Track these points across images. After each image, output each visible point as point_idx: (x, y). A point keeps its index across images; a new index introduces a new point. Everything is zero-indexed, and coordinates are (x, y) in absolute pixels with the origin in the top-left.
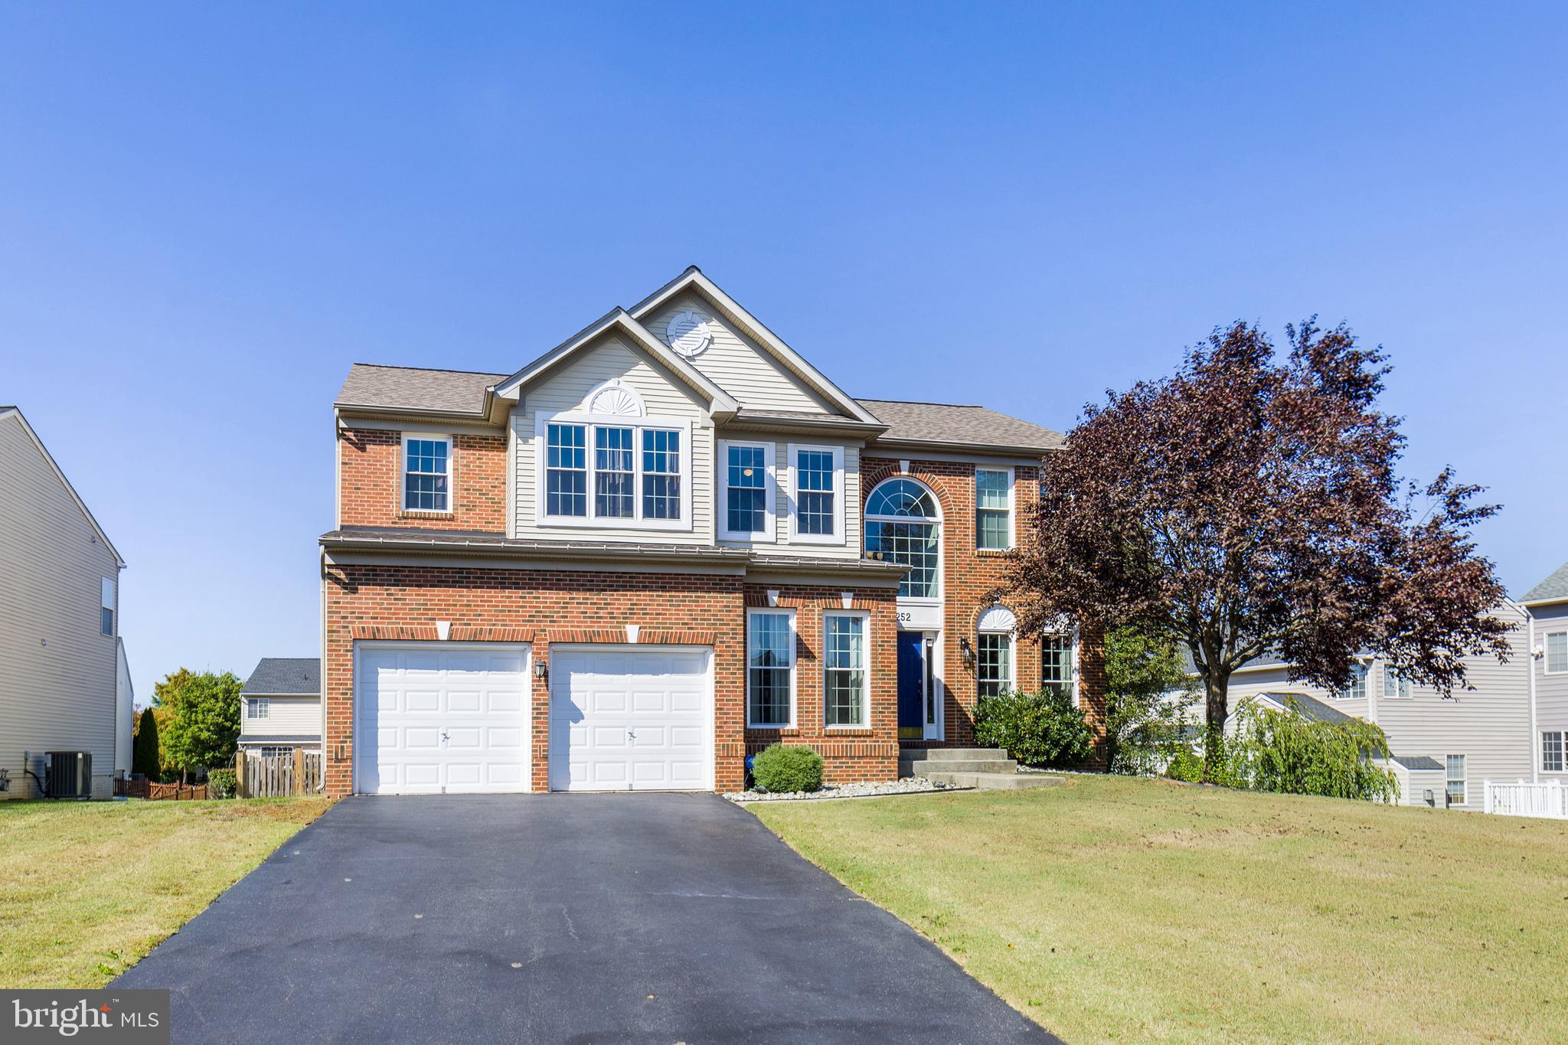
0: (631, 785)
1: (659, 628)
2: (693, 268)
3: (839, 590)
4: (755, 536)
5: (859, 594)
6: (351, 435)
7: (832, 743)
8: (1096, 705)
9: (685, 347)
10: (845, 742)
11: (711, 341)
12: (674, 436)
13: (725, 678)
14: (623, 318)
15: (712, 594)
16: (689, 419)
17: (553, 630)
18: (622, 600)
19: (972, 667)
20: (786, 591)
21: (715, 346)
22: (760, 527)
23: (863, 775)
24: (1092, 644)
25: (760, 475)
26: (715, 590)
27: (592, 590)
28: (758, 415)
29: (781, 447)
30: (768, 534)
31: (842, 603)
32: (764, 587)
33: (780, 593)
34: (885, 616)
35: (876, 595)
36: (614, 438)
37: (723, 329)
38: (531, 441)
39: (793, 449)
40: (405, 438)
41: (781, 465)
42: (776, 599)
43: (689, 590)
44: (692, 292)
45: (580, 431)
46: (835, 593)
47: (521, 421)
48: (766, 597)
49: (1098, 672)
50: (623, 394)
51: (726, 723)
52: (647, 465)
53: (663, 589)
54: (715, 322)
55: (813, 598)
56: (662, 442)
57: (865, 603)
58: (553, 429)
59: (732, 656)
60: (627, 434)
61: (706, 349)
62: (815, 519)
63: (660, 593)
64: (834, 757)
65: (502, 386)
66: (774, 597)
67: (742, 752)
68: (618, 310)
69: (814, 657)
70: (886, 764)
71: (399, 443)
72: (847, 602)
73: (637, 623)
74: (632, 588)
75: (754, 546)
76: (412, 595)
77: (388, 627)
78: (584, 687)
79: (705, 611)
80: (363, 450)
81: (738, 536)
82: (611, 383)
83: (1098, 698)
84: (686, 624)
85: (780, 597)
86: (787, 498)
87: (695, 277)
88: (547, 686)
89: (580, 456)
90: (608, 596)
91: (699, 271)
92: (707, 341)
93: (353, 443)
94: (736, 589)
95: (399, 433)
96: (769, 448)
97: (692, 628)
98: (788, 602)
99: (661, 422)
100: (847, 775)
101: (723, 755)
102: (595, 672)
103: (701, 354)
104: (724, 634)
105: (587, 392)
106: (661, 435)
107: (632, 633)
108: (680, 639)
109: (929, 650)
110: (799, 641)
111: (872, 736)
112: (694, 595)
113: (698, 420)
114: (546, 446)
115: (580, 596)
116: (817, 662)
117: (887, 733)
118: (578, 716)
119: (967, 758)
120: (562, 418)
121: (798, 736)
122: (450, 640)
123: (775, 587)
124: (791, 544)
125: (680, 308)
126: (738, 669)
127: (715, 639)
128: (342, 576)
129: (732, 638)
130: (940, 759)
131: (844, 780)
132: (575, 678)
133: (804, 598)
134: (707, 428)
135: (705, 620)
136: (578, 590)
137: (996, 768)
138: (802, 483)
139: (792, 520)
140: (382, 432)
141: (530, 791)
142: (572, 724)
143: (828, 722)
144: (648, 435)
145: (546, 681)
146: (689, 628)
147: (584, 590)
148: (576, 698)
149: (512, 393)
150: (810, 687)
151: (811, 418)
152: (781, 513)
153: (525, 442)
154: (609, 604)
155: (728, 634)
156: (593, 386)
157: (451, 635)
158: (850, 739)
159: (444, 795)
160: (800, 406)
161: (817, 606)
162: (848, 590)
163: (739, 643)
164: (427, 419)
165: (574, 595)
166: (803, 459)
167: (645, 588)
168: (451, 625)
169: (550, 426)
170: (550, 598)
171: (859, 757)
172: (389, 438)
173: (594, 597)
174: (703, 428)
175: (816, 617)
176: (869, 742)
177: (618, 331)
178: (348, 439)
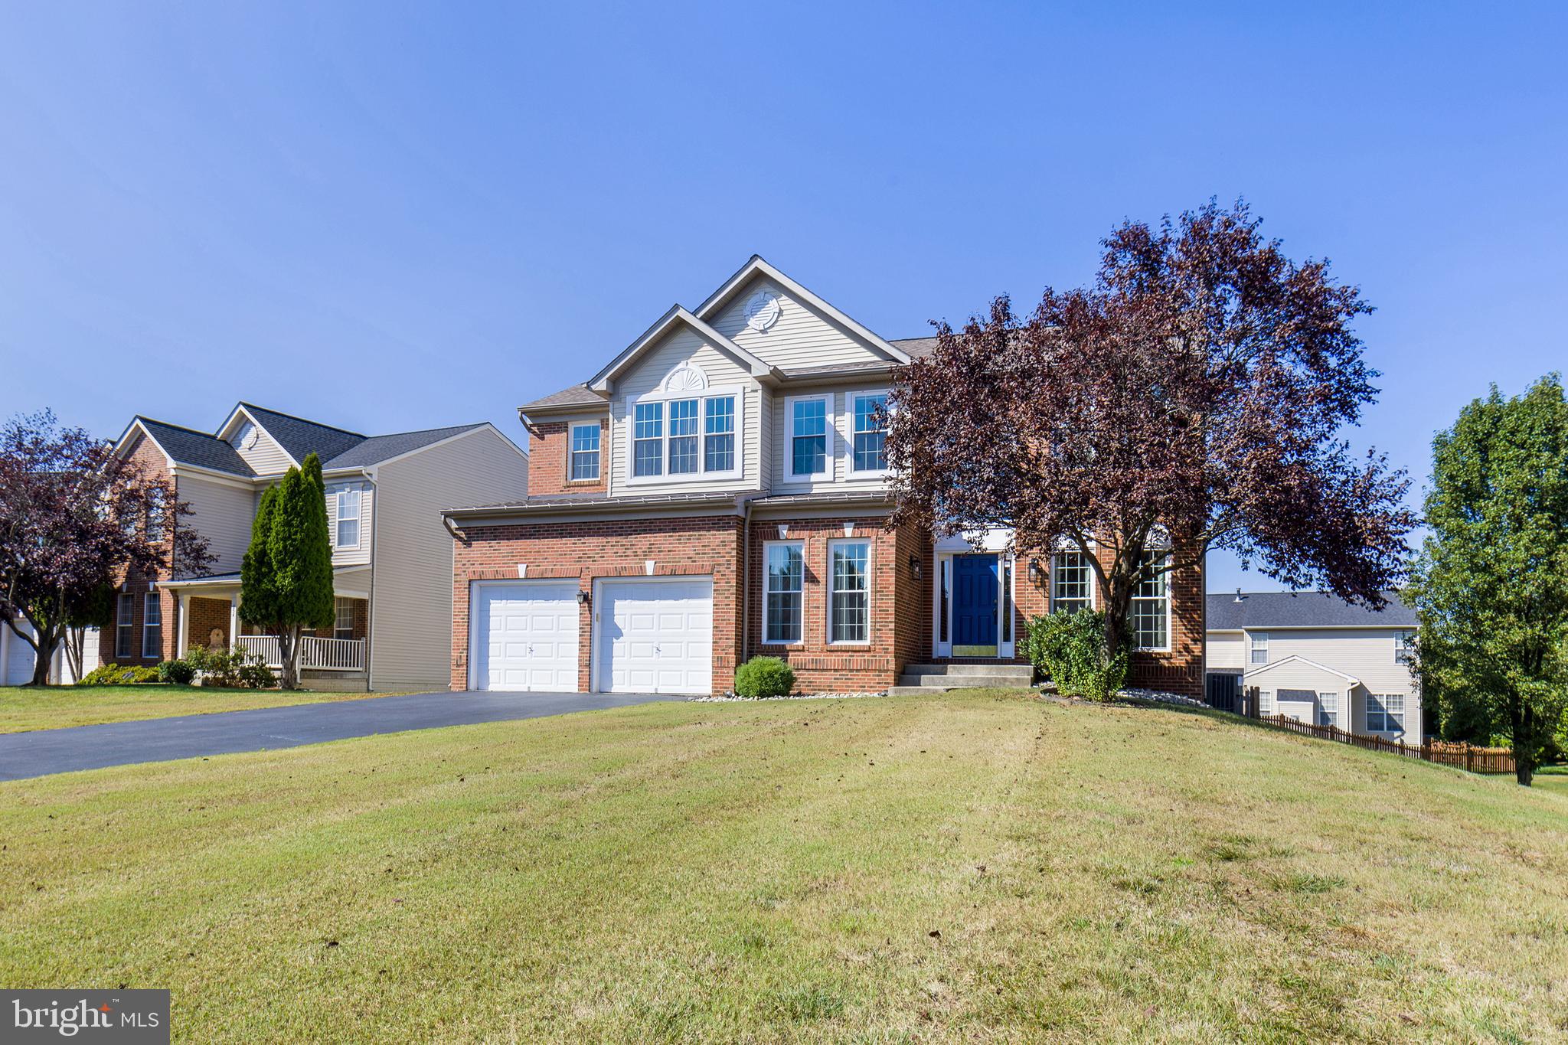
0: (656, 689)
1: (670, 562)
2: (755, 257)
3: (841, 521)
4: (815, 477)
5: (859, 523)
6: (535, 429)
7: (833, 657)
8: (1189, 622)
9: (758, 323)
10: (845, 656)
11: (781, 313)
12: (731, 401)
13: (721, 601)
14: (682, 313)
15: (712, 532)
16: (741, 386)
17: (596, 568)
18: (642, 541)
19: (1043, 585)
20: (794, 525)
21: (785, 317)
22: (821, 469)
23: (861, 687)
24: (1184, 557)
25: (822, 423)
26: (713, 529)
27: (622, 535)
28: (812, 372)
29: (839, 396)
30: (828, 475)
31: (844, 533)
32: (776, 523)
33: (790, 527)
34: (884, 542)
35: (876, 524)
36: (684, 409)
37: (791, 301)
38: (623, 420)
39: (850, 397)
40: (572, 426)
41: (839, 412)
42: (785, 532)
43: (694, 530)
44: (759, 277)
45: (659, 406)
46: (838, 524)
47: (617, 405)
48: (778, 531)
49: (1192, 587)
50: (691, 372)
51: (720, 639)
52: (709, 428)
53: (674, 530)
54: (784, 297)
55: (818, 530)
56: (721, 407)
57: (866, 531)
58: (639, 408)
59: (727, 583)
60: (694, 403)
61: (776, 321)
62: (872, 457)
63: (671, 534)
64: (835, 670)
65: (595, 380)
66: (784, 531)
67: (733, 664)
68: (676, 307)
69: (819, 582)
70: (883, 677)
71: (567, 431)
72: (849, 531)
73: (653, 559)
74: (651, 531)
75: (815, 486)
76: (505, 546)
77: (489, 571)
78: (625, 611)
79: (705, 546)
80: (543, 439)
81: (801, 478)
82: (681, 366)
83: (1190, 614)
84: (691, 558)
85: (789, 530)
86: (844, 441)
87: (759, 264)
88: (590, 611)
89: (659, 425)
90: (632, 539)
91: (760, 258)
92: (776, 315)
93: (537, 435)
94: (731, 527)
95: (566, 423)
96: (829, 398)
97: (695, 561)
98: (796, 534)
99: (718, 391)
100: (847, 686)
101: (719, 663)
102: (632, 599)
103: (772, 326)
104: (720, 565)
105: (664, 375)
106: (720, 401)
107: (650, 567)
108: (685, 571)
109: (1007, 570)
110: (807, 570)
111: (869, 651)
112: (697, 533)
113: (749, 385)
114: (634, 422)
115: (613, 540)
116: (821, 586)
117: (884, 649)
118: (619, 634)
119: (989, 673)
120: (645, 398)
121: (803, 651)
122: (526, 578)
123: (785, 522)
124: (847, 481)
125: (756, 291)
126: (732, 594)
127: (713, 569)
128: (464, 536)
129: (727, 568)
130: (960, 674)
131: (844, 690)
132: (618, 603)
133: (811, 530)
134: (756, 391)
135: (705, 554)
136: (612, 535)
137: (1007, 683)
138: (859, 424)
139: (848, 460)
140: (555, 424)
141: (577, 691)
142: (614, 640)
143: (835, 638)
144: (710, 403)
145: (590, 607)
146: (693, 561)
147: (616, 535)
148: (618, 620)
149: (602, 385)
150: (815, 607)
151: (860, 367)
152: (838, 454)
153: (619, 421)
154: (634, 545)
155: (724, 564)
156: (668, 370)
157: (526, 574)
158: (850, 654)
159: (529, 692)
160: (849, 355)
161: (822, 535)
162: (850, 520)
163: (732, 571)
164: (580, 410)
165: (609, 539)
166: (859, 407)
167: (660, 531)
168: (527, 566)
169: (637, 406)
170: (593, 542)
171: (857, 670)
172: (562, 428)
173: (622, 540)
174: (753, 391)
175: (821, 546)
176: (867, 656)
177: (680, 325)
178: (534, 433)
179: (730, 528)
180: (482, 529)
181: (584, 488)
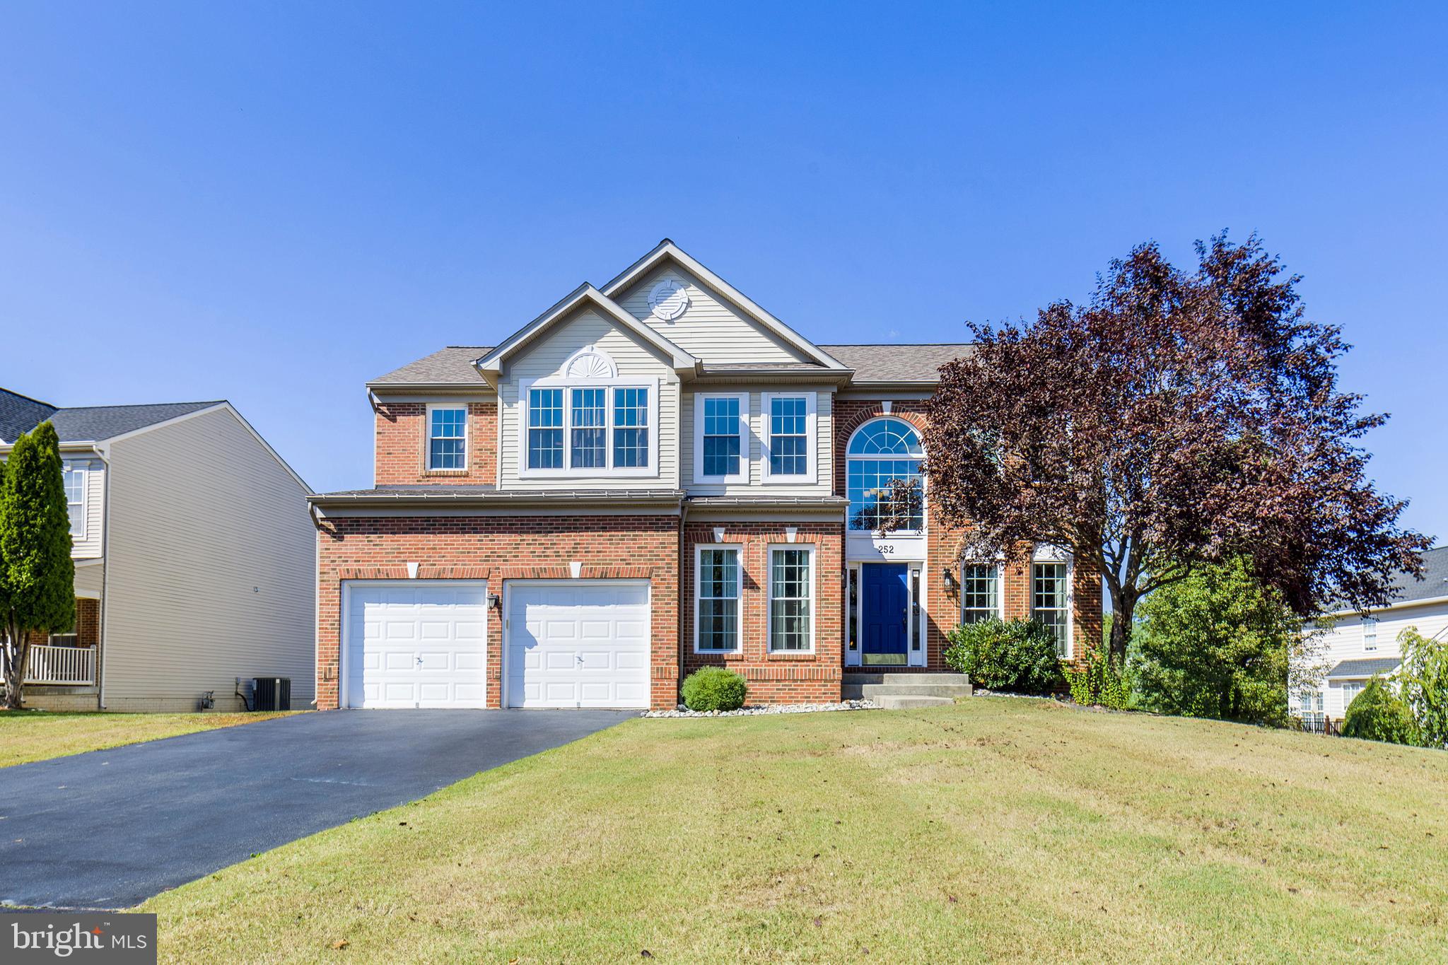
0: (578, 703)
1: (599, 564)
2: (666, 241)
3: (783, 526)
4: (729, 479)
5: (803, 528)
6: (384, 409)
7: (775, 667)
8: (1090, 632)
9: (664, 312)
10: (788, 666)
11: (689, 304)
12: (643, 393)
13: (661, 608)
14: (592, 293)
15: (649, 533)
16: (656, 377)
17: (507, 569)
18: (566, 541)
19: (955, 595)
20: (731, 528)
21: (693, 309)
22: (736, 471)
23: (806, 697)
24: (1085, 571)
25: (735, 423)
26: (650, 529)
27: (541, 532)
28: (729, 368)
29: (755, 396)
30: (743, 477)
31: (786, 538)
32: (711, 525)
33: (727, 530)
34: (829, 549)
35: (821, 529)
36: (588, 398)
37: (700, 293)
38: (515, 405)
39: (767, 398)
40: (430, 408)
41: (754, 412)
42: (721, 535)
43: (628, 529)
44: (668, 261)
45: (558, 393)
46: (779, 528)
47: (507, 388)
48: (713, 534)
49: (1093, 599)
50: (596, 359)
51: (660, 648)
52: (618, 420)
53: (604, 529)
54: (693, 288)
55: (758, 534)
56: (631, 399)
57: (809, 537)
58: (535, 394)
59: (667, 588)
60: (601, 393)
61: (685, 312)
62: (788, 461)
63: (601, 533)
64: (777, 681)
65: (485, 358)
66: (720, 534)
67: (675, 675)
68: (586, 285)
69: (759, 588)
70: (829, 687)
71: (424, 413)
72: (791, 536)
73: (579, 560)
74: (576, 529)
75: (728, 488)
76: (388, 542)
77: (368, 569)
78: (538, 617)
79: (642, 548)
80: (394, 420)
81: (713, 479)
82: (585, 350)
83: (1092, 624)
84: (625, 560)
85: (726, 533)
86: (760, 442)
87: (669, 248)
88: (500, 616)
89: (558, 415)
90: (553, 537)
91: (672, 243)
92: (685, 305)
93: (386, 416)
94: (672, 528)
95: (424, 405)
96: (743, 398)
97: (629, 564)
98: (734, 537)
99: (630, 380)
100: (790, 697)
101: (658, 676)
102: (548, 604)
103: (680, 317)
104: (659, 568)
105: (564, 359)
106: (631, 392)
107: (575, 569)
108: (618, 573)
109: (916, 582)
110: (745, 575)
111: (814, 661)
112: (631, 533)
113: (665, 377)
114: (529, 408)
115: (529, 538)
116: (761, 593)
117: (830, 658)
118: (532, 642)
119: (926, 682)
120: (542, 383)
121: (742, 660)
122: (418, 578)
123: (721, 525)
124: (764, 485)
125: (661, 278)
126: (673, 600)
127: (651, 573)
128: (332, 527)
129: (667, 572)
130: (896, 682)
131: (787, 701)
132: (530, 608)
133: (750, 534)
134: (673, 384)
135: (642, 556)
136: (528, 533)
137: (950, 692)
138: (775, 426)
139: (764, 463)
140: (410, 405)
141: (485, 707)
142: (527, 650)
143: (773, 648)
144: (619, 393)
145: (500, 612)
146: (627, 564)
147: (533, 533)
148: (531, 627)
149: (494, 364)
150: (755, 615)
151: (780, 368)
152: (754, 456)
153: (510, 405)
154: (555, 544)
155: (663, 568)
156: (569, 353)
157: (418, 574)
158: (794, 663)
159: (418, 709)
160: (772, 356)
161: (762, 541)
162: (793, 525)
163: (673, 576)
164: (443, 392)
165: (525, 537)
166: (776, 407)
167: (587, 529)
168: (420, 565)
169: (531, 391)
170: (503, 540)
171: (802, 680)
172: (419, 410)
173: (541, 538)
174: (669, 384)
175: (761, 551)
176: (812, 666)
177: (588, 303)
178: (382, 413)
179: (670, 529)
180: (357, 520)
181: (447, 479)
